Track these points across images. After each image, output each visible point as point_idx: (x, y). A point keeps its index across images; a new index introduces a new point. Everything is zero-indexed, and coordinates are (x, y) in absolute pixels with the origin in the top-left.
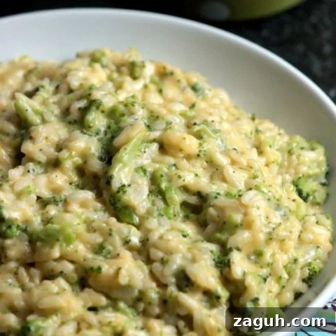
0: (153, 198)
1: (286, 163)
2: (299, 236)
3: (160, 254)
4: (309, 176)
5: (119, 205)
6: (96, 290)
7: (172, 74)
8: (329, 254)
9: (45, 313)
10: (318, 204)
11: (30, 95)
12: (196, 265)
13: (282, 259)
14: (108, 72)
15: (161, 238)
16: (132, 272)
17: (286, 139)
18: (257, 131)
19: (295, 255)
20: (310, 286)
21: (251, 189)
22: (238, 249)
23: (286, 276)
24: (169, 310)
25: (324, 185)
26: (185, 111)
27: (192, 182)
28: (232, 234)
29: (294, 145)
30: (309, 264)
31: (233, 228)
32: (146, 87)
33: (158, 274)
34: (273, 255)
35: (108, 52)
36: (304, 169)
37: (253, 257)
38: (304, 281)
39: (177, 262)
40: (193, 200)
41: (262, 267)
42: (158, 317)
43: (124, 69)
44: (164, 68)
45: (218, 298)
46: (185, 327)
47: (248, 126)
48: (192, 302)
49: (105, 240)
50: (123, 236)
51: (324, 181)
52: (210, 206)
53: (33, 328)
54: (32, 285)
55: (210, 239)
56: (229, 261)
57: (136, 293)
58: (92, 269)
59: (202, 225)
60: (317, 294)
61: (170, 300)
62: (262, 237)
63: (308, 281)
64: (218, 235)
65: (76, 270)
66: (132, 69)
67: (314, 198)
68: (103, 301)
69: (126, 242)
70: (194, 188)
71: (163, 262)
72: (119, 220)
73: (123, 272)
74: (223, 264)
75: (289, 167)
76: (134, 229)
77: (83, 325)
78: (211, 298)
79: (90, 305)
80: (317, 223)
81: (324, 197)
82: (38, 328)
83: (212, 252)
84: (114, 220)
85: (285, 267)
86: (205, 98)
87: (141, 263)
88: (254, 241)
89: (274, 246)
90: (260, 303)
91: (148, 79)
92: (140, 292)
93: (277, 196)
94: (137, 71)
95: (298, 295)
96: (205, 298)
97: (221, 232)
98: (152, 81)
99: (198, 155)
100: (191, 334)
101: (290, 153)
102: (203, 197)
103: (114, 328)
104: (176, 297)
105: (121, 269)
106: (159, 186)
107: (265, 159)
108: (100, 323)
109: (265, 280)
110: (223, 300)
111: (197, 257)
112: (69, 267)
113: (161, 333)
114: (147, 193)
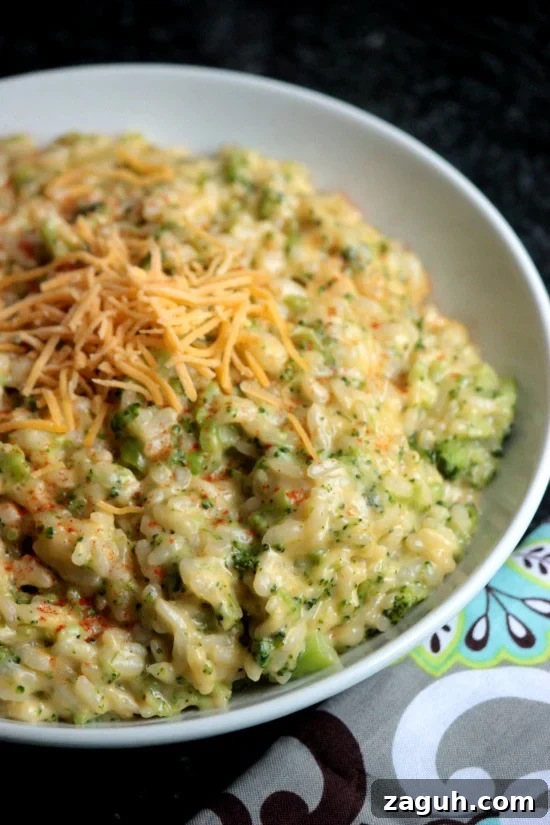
0: (182, 433)
1: (439, 409)
2: (404, 539)
3: (156, 530)
4: (468, 439)
5: (122, 433)
6: (42, 563)
7: (319, 223)
8: (446, 576)
10: (473, 486)
11: (73, 216)
12: (198, 563)
13: (359, 573)
15: (165, 502)
18: (419, 346)
19: (383, 570)
20: (394, 623)
21: (339, 455)
22: (278, 549)
23: (354, 600)
24: (139, 622)
25: (496, 454)
28: (276, 523)
29: (468, 381)
30: (401, 590)
31: (278, 512)
32: (268, 237)
33: (140, 559)
34: (338, 567)
35: (255, 157)
37: (303, 564)
38: (385, 613)
39: (175, 548)
40: (244, 448)
41: (310, 584)
42: (126, 626)
43: (253, 198)
44: (311, 211)
45: (220, 618)
46: (160, 652)
48: (177, 618)
49: (79, 486)
50: (108, 486)
51: (497, 448)
52: (262, 467)
55: (244, 520)
56: (256, 565)
57: (97, 580)
58: (41, 528)
59: (245, 492)
61: (145, 606)
62: (322, 535)
63: (393, 614)
64: (257, 518)
65: (21, 524)
66: (261, 202)
67: (469, 474)
68: (46, 580)
69: (111, 496)
70: (251, 430)
71: (154, 543)
72: (117, 458)
74: (245, 569)
75: (441, 418)
76: (129, 477)
78: (210, 617)
79: (24, 583)
80: (448, 521)
81: (486, 473)
83: (235, 543)
84: (108, 456)
85: (359, 587)
87: (121, 533)
89: (345, 554)
90: (285, 642)
91: (280, 222)
92: (105, 581)
93: (382, 469)
94: (268, 206)
95: (372, 633)
96: (203, 615)
97: (262, 515)
98: (286, 229)
99: (282, 377)
100: (164, 665)
101: (452, 394)
102: (260, 448)
103: (42, 630)
104: (153, 604)
105: (80, 539)
106: (195, 415)
107: (405, 396)
108: (19, 619)
109: (311, 605)
110: (229, 624)
111: (208, 548)
112: (11, 514)
113: (116, 654)
114: (174, 423)
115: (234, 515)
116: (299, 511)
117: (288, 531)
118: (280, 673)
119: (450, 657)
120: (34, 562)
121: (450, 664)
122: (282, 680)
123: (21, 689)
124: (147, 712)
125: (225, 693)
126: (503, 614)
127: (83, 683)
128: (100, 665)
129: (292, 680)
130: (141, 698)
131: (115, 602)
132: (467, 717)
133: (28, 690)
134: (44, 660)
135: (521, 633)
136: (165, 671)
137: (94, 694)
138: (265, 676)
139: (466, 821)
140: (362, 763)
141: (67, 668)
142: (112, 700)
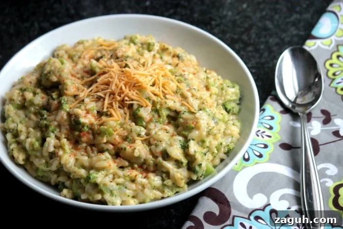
0: (153, 113)
1: (220, 94)
2: (224, 131)
3: (156, 142)
4: (231, 101)
5: (136, 117)
6: (124, 159)
7: (167, 49)
8: (238, 140)
9: (98, 170)
10: (234, 114)
11: (98, 60)
12: (172, 148)
13: (215, 143)
14: (137, 48)
15: (156, 133)
16: (140, 150)
17: (221, 81)
18: (207, 78)
19: (221, 141)
20: (228, 156)
21: (201, 110)
22: (193, 140)
23: (216, 151)
24: (158, 169)
25: (238, 104)
26: (172, 69)
27: (173, 105)
28: (190, 132)
29: (225, 85)
30: (228, 146)
31: (190, 129)
32: (154, 56)
33: (154, 151)
34: (210, 142)
35: (138, 36)
36: (228, 97)
37: (200, 143)
38: (225, 153)
39: (163, 145)
40: (172, 114)
41: (204, 148)
42: (153, 172)
43: (145, 46)
44: (164, 46)
45: (182, 163)
46: (166, 177)
47: (203, 76)
48: (169, 165)
49: (129, 134)
50: (137, 132)
51: (238, 102)
52: (180, 118)
53: (91, 177)
54: (93, 155)
55: (179, 134)
56: (188, 146)
57: (143, 160)
58: (122, 148)
59: (177, 127)
60: (231, 160)
61: (159, 164)
62: (205, 133)
63: (227, 153)
64: (184, 132)
65: (114, 148)
66: (149, 47)
67: (233, 111)
68: (127, 164)
69: (139, 135)
70: (174, 109)
71: (156, 146)
72: (136, 124)
73: (136, 151)
74: (185, 148)
75: (222, 96)
76: (143, 129)
77: (116, 176)
78: (178, 163)
79: (120, 165)
80: (233, 124)
81: (238, 110)
82: (94, 178)
83: (180, 141)
84: (134, 124)
85: (216, 147)
86: (183, 61)
87: (145, 145)
88: (200, 135)
89: (211, 137)
90: (202, 166)
91: (156, 51)
92: (145, 160)
93: (214, 113)
94: (151, 47)
95: (222, 160)
96: (176, 163)
97: (185, 131)
98: (158, 52)
99: (177, 92)
100: (168, 180)
101: (222, 89)
102: (177, 113)
103: (131, 177)
104: (162, 163)
105: (135, 149)
106: (156, 107)
107: (210, 92)
108: (124, 175)
109: (205, 154)
110: (184, 164)
111: (173, 144)
112: (111, 147)
113: (154, 180)
114: (150, 111)
115: (175, 133)
116: (197, 127)
117: (195, 134)
118: (201, 177)
119: (241, 165)
120: (122, 159)
121: (241, 167)
122: (201, 179)
123: (129, 196)
124: (166, 196)
125: (186, 186)
126: (251, 150)
127: (146, 191)
128: (149, 183)
129: (204, 178)
130: (163, 192)
131: (149, 165)
132: (251, 180)
133: (131, 196)
134: (133, 186)
135: (258, 154)
136: (169, 182)
137: (150, 193)
138: (198, 178)
139: (262, 208)
140: (227, 199)
141: (140, 187)
142: (155, 194)
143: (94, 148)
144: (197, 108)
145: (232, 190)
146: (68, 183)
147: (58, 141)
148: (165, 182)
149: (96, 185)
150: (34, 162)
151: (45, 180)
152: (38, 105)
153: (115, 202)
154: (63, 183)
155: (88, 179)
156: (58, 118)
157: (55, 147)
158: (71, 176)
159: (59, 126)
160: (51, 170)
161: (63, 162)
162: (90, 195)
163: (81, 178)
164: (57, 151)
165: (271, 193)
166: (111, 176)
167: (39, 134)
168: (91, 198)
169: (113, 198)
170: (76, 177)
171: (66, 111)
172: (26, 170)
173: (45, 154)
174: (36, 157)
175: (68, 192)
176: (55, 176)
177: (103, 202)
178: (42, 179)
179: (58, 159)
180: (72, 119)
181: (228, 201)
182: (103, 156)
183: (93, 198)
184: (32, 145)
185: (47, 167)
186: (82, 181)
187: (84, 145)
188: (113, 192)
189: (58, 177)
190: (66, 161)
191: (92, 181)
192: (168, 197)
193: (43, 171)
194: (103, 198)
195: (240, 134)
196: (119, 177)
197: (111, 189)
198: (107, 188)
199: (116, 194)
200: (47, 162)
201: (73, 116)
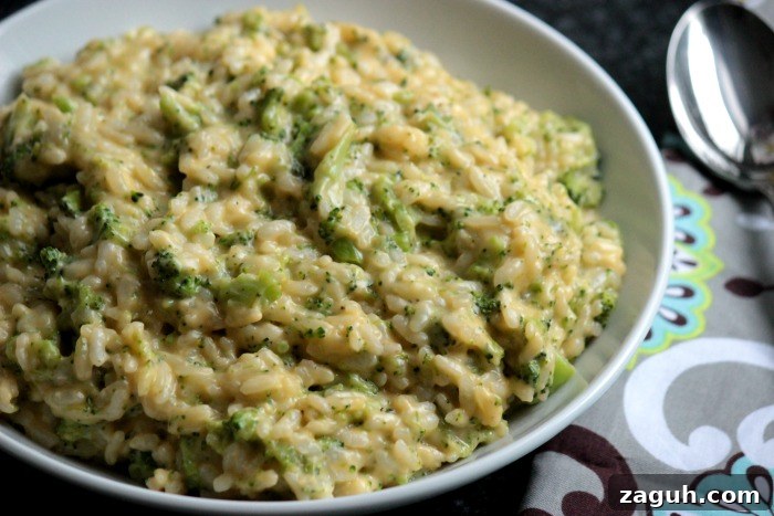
0: (379, 222)
1: (543, 154)
2: (581, 257)
3: (403, 303)
4: (577, 169)
5: (333, 238)
6: (318, 362)
7: (366, 39)
8: (623, 278)
9: (253, 401)
10: (591, 206)
11: (176, 86)
12: (455, 315)
13: (567, 292)
14: (275, 43)
15: (399, 279)
16: (367, 332)
17: (535, 118)
18: (496, 112)
19: (580, 284)
20: (604, 326)
21: (511, 200)
22: (509, 286)
23: (572, 316)
24: (423, 382)
25: (596, 179)
27: (429, 195)
28: (497, 266)
29: (549, 126)
30: (601, 296)
31: (495, 258)
32: (332, 61)
33: (402, 332)
35: (263, 11)
36: (570, 160)
37: (528, 295)
38: (596, 319)
39: (428, 312)
40: (431, 221)
41: (542, 308)
42: (407, 392)
43: (298, 38)
44: (354, 32)
45: (490, 357)
46: (448, 402)
47: (481, 105)
48: (455, 367)
49: (322, 289)
50: (347, 282)
51: (595, 173)
52: (460, 227)
53: (242, 425)
54: (226, 361)
55: (466, 277)
56: (499, 304)
57: (375, 360)
58: (310, 332)
59: (451, 255)
61: (423, 367)
62: (539, 265)
63: (601, 318)
64: (478, 269)
65: (286, 335)
66: (310, 38)
67: (587, 199)
68: (330, 375)
69: (351, 290)
70: (436, 205)
71: (407, 313)
72: (335, 259)
73: (356, 334)
74: (491, 312)
75: (548, 158)
76: (358, 270)
77: (310, 415)
78: (478, 359)
79: (312, 383)
80: (600, 235)
81: (599, 195)
82: (250, 424)
83: (472, 293)
84: (327, 259)
85: (570, 303)
86: (415, 70)
87: (374, 316)
88: (528, 272)
89: (554, 274)
90: (548, 359)
92: (381, 359)
95: (589, 340)
96: (471, 360)
97: (480, 264)
99: (430, 156)
100: (457, 411)
101: (547, 138)
102: (444, 215)
103: (351, 414)
104: (432, 362)
105: (351, 328)
106: (383, 204)
107: (516, 148)
108: (333, 408)
109: (549, 325)
110: (497, 360)
111: (454, 303)
112: (275, 332)
113: (417, 414)
114: (370, 217)
117: (512, 268)
118: (543, 391)
120: (314, 364)
122: (543, 397)
123: (353, 467)
124: (452, 457)
125: (504, 424)
127: (401, 446)
128: (406, 424)
129: (549, 396)
130: (444, 447)
131: (395, 373)
132: (671, 392)
133: (358, 467)
134: (362, 437)
135: (673, 316)
136: (458, 416)
137: (412, 454)
138: (535, 396)
139: (723, 467)
140: (616, 451)
141: (380, 439)
142: (423, 456)
143: (226, 341)
144: (498, 196)
145: (624, 425)
146: (162, 453)
147: (113, 332)
148: (449, 418)
149: (256, 447)
150: (49, 401)
151: (86, 452)
152: (22, 237)
153: (318, 488)
154: (147, 455)
155: (230, 431)
156: (103, 265)
157: (108, 351)
158: (172, 430)
159: (109, 288)
160: (103, 421)
161: (142, 391)
162: (241, 477)
163: (206, 432)
164: (118, 360)
165: (737, 423)
166: (295, 415)
167: (48, 320)
168: (244, 487)
169: (313, 478)
170: (188, 430)
171: (121, 243)
172: (20, 430)
173: (83, 373)
174: (53, 386)
175: (170, 479)
176: (119, 436)
177: (283, 493)
178: (76, 452)
179: (126, 382)
180: (149, 263)
181: (621, 459)
182: (258, 360)
183: (252, 485)
184: (36, 352)
185: (93, 412)
186: (211, 439)
187: (195, 335)
188: (309, 459)
189: (127, 437)
190: (151, 386)
191: (245, 434)
192: (460, 459)
193: (80, 426)
194: (281, 479)
195: (625, 259)
196: (320, 415)
197: (304, 451)
198: (291, 451)
199: (320, 466)
200: (90, 399)
201: (150, 254)
